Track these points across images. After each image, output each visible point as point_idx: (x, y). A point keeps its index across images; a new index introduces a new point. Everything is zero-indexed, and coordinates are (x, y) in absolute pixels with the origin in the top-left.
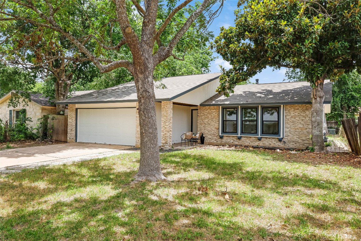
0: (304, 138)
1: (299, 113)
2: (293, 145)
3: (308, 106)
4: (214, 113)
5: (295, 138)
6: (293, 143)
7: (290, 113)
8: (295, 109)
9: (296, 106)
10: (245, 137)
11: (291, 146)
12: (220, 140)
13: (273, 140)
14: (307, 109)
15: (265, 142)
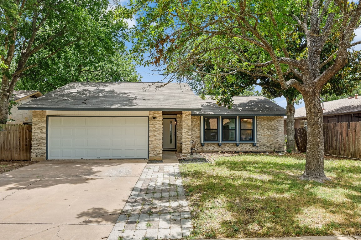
0: (270, 143)
1: (267, 123)
2: (263, 148)
3: (273, 118)
4: (194, 123)
5: (265, 143)
6: (264, 147)
7: (261, 123)
8: (264, 120)
9: (265, 117)
10: (225, 144)
11: (262, 149)
12: (201, 148)
13: (248, 146)
14: (273, 120)
15: (241, 147)
